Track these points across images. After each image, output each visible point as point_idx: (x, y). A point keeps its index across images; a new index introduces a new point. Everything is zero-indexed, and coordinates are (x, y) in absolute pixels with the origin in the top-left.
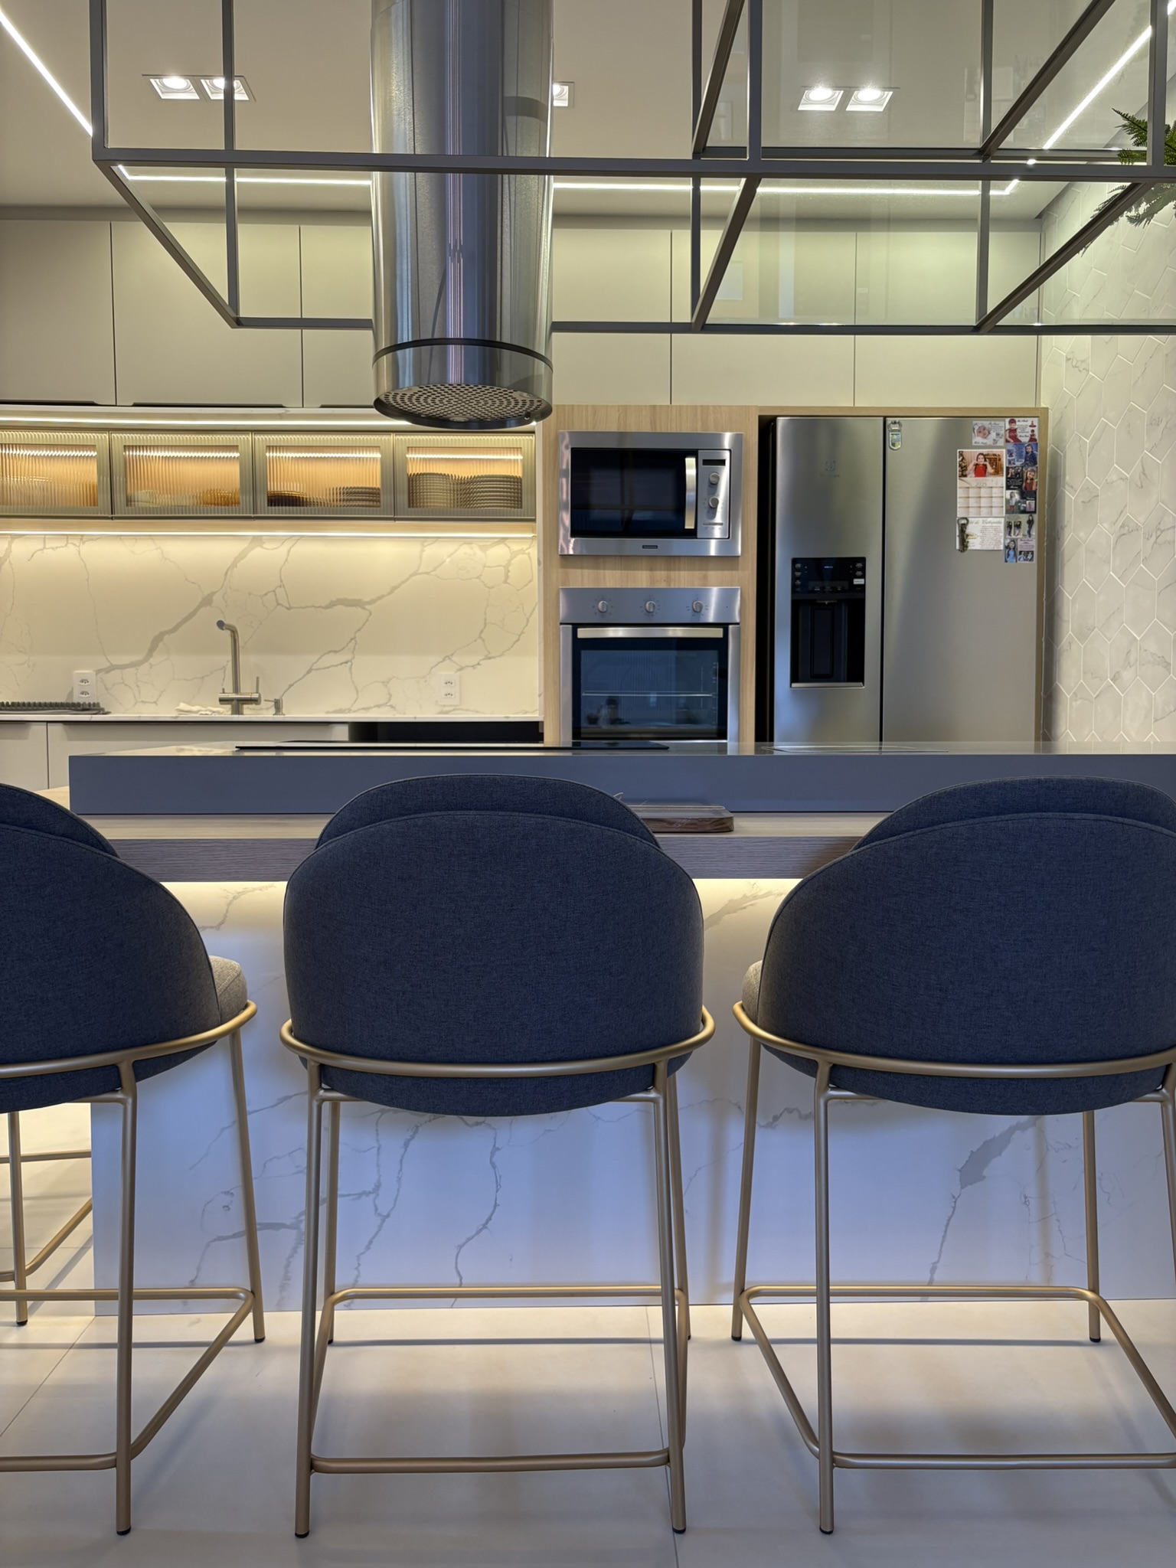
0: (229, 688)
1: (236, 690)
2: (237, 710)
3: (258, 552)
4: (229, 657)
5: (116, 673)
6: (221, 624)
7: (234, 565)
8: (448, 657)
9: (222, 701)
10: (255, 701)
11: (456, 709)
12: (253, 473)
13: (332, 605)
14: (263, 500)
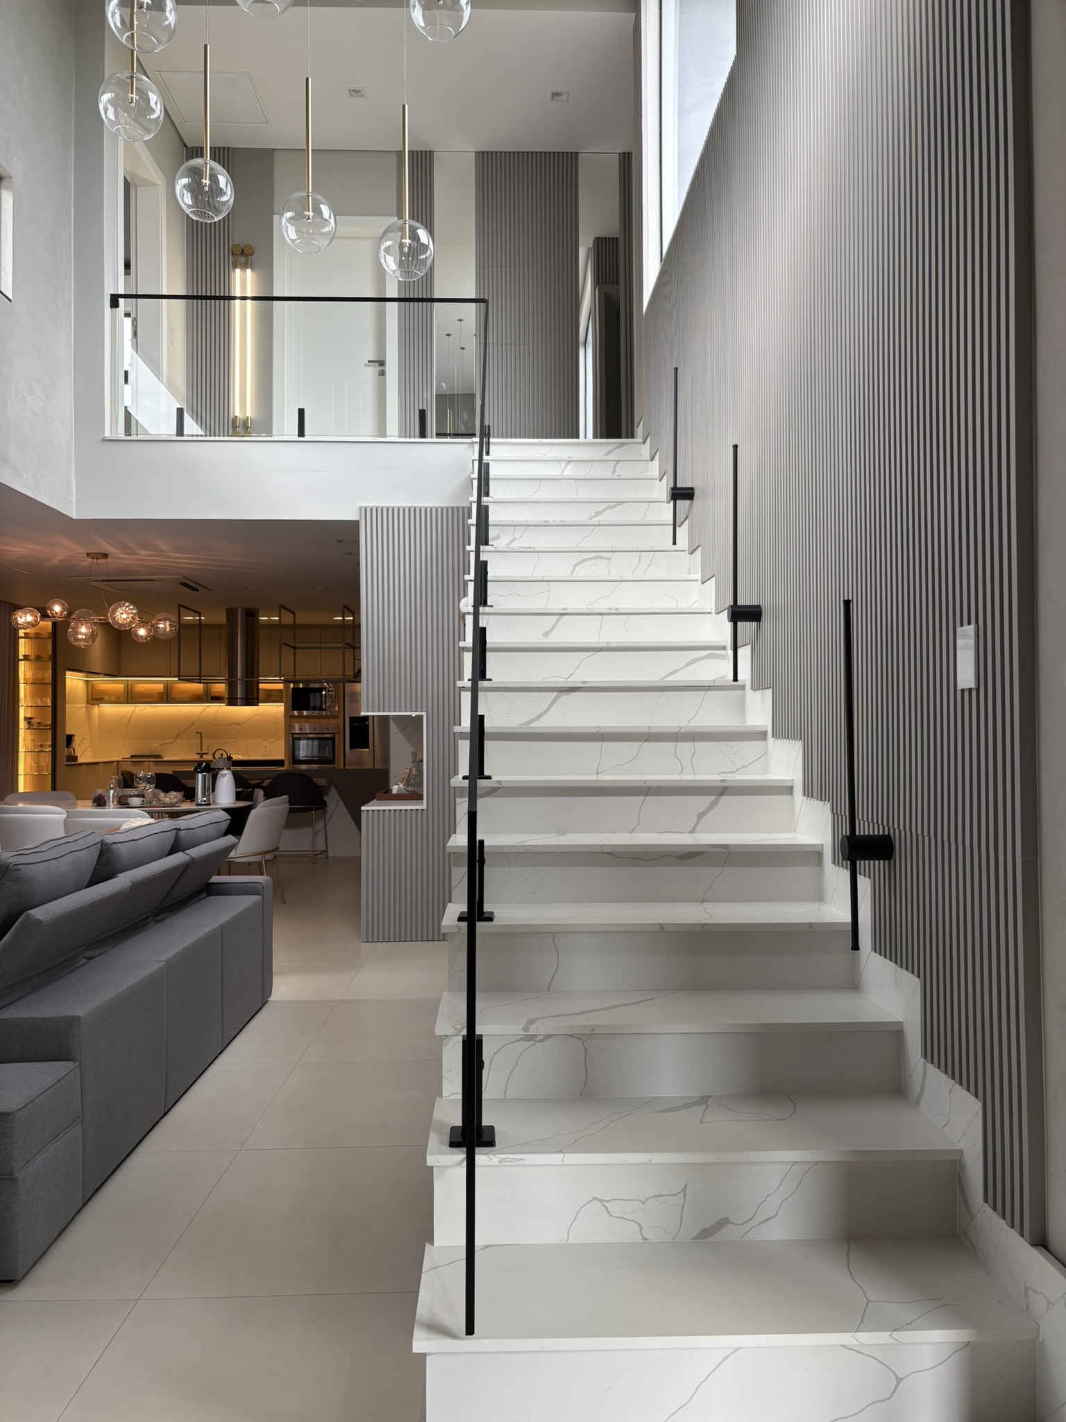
0: (199, 749)
1: (201, 751)
2: (201, 757)
3: (208, 709)
4: (199, 741)
5: (166, 746)
6: (197, 733)
7: (202, 713)
8: (266, 740)
9: (197, 754)
10: (207, 754)
11: (268, 755)
12: (207, 691)
13: (231, 724)
14: (210, 698)
